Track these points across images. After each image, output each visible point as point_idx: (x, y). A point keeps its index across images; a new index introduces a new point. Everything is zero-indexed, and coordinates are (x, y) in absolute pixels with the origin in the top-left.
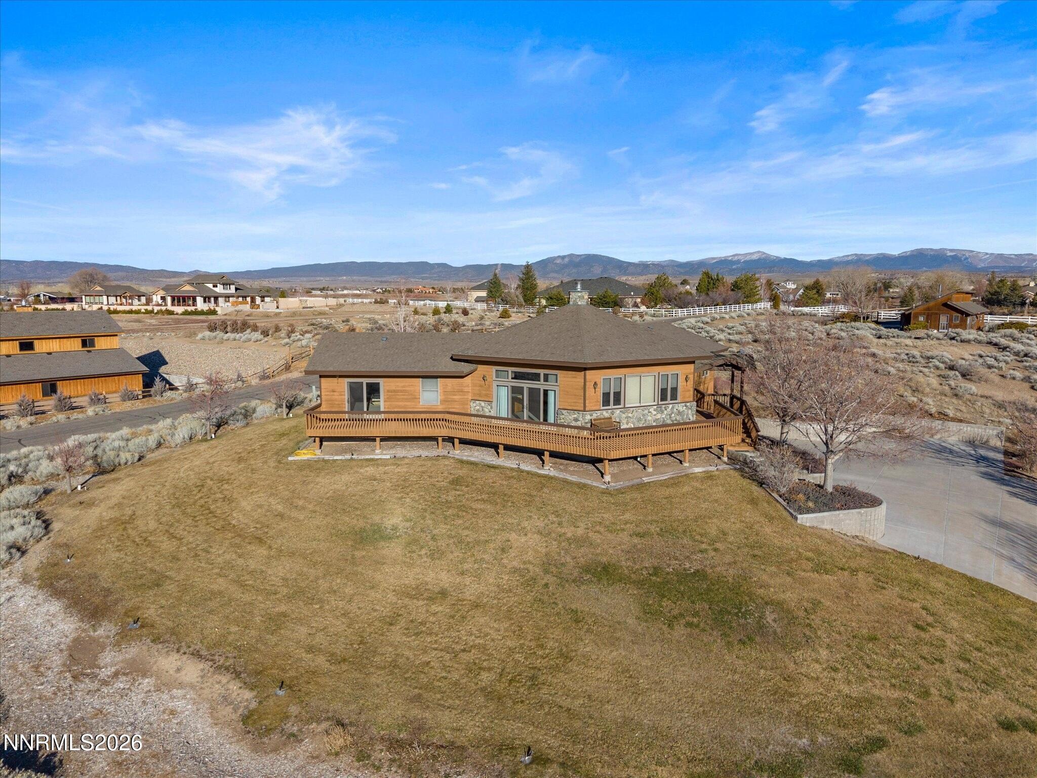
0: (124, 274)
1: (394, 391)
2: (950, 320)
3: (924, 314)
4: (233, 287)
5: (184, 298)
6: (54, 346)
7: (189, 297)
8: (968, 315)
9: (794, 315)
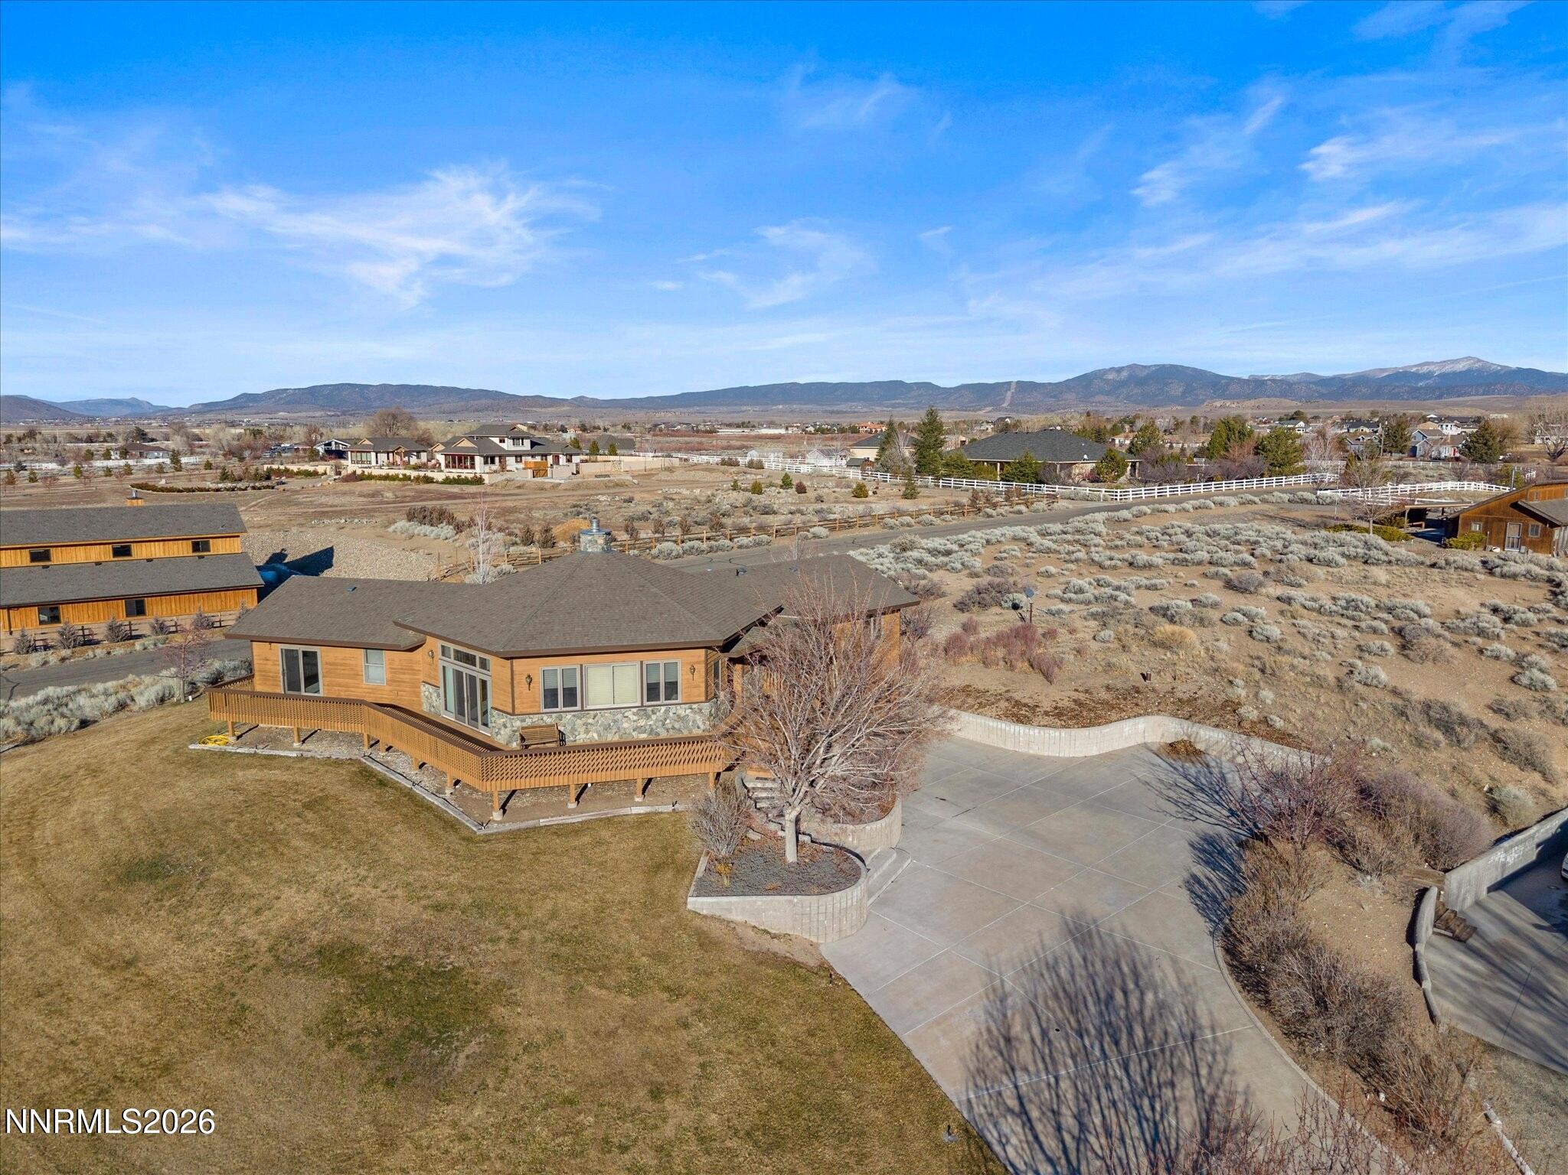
0: (489, 402)
1: (334, 664)
2: (1524, 531)
3: (1480, 519)
4: (527, 443)
5: (460, 457)
6: (156, 551)
7: (466, 457)
8: (1553, 525)
9: (1319, 503)
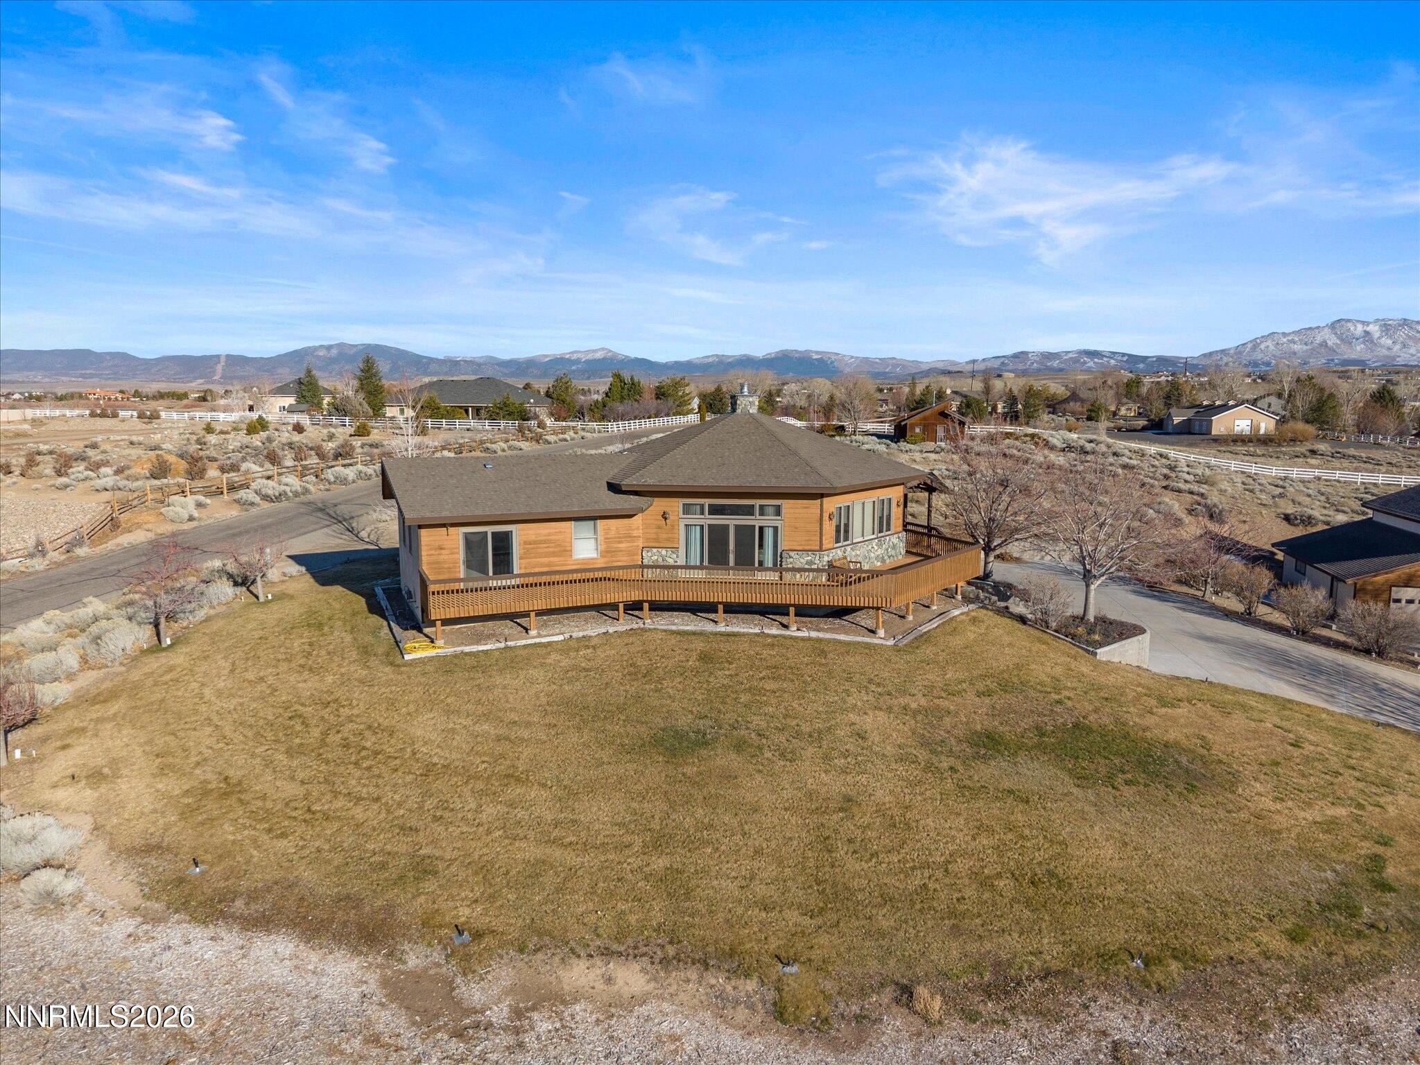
1: (535, 542)
2: (948, 431)
3: (920, 424)
